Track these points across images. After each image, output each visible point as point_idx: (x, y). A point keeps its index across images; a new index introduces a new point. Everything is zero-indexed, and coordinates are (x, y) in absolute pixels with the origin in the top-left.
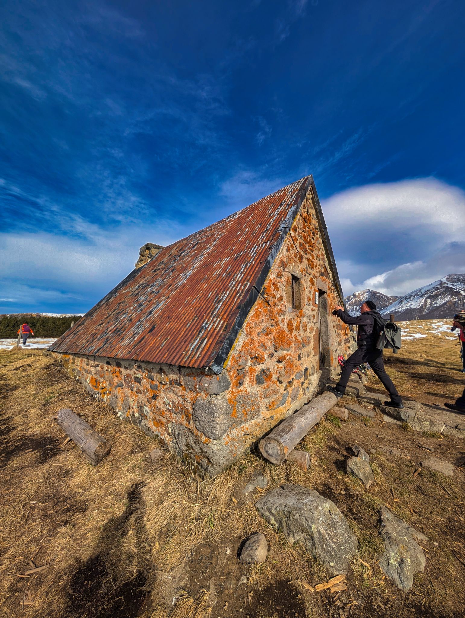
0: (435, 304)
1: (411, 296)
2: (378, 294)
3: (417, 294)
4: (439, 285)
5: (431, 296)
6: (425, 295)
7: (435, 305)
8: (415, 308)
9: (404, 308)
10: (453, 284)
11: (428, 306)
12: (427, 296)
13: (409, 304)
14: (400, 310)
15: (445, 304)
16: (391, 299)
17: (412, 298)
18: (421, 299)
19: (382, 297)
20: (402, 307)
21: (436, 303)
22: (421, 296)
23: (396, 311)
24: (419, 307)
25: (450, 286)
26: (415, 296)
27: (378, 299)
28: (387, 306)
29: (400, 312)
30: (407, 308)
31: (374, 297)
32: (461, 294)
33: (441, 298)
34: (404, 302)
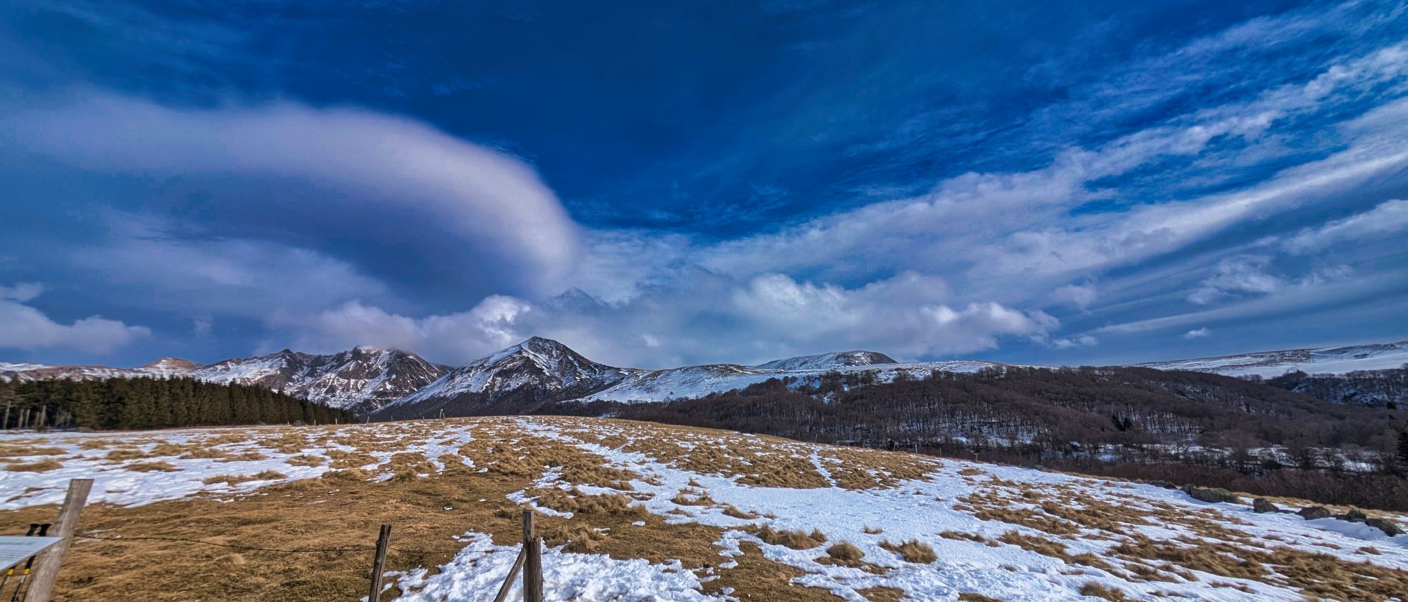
0: (506, 387)
1: (472, 367)
2: (411, 357)
3: (482, 365)
4: (517, 353)
5: (502, 373)
6: (494, 368)
7: (507, 389)
8: (474, 392)
9: (457, 392)
10: (537, 354)
11: (496, 389)
12: (497, 370)
13: (465, 384)
14: (448, 395)
15: (521, 388)
16: (435, 371)
17: (473, 371)
18: (488, 375)
19: (418, 364)
20: (453, 387)
21: (509, 385)
22: (487, 371)
23: (442, 395)
24: (481, 391)
25: (531, 357)
26: (478, 367)
27: (409, 367)
28: (426, 384)
29: (448, 399)
30: (461, 390)
31: (402, 362)
32: (544, 373)
33: (517, 376)
34: (458, 379)
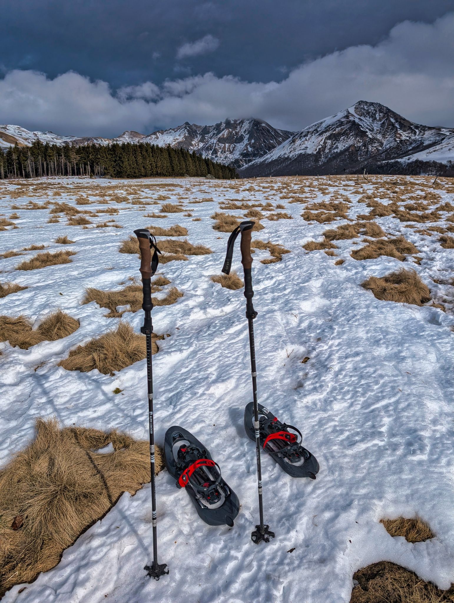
0: (335, 148)
1: (308, 132)
2: (263, 125)
3: (316, 130)
4: (344, 117)
5: (332, 136)
6: (325, 132)
7: (335, 151)
8: (310, 152)
9: (297, 153)
10: (362, 118)
11: (327, 151)
12: (328, 134)
13: (303, 147)
14: (291, 155)
15: (347, 150)
16: (281, 136)
17: (309, 136)
18: (320, 138)
19: (268, 131)
20: (295, 150)
21: (337, 147)
22: (320, 135)
23: (286, 156)
24: (315, 153)
25: (357, 121)
26: (313, 132)
27: (262, 134)
28: (274, 147)
29: (291, 159)
30: (300, 152)
31: (257, 129)
32: (367, 136)
33: (344, 139)
34: (298, 142)
